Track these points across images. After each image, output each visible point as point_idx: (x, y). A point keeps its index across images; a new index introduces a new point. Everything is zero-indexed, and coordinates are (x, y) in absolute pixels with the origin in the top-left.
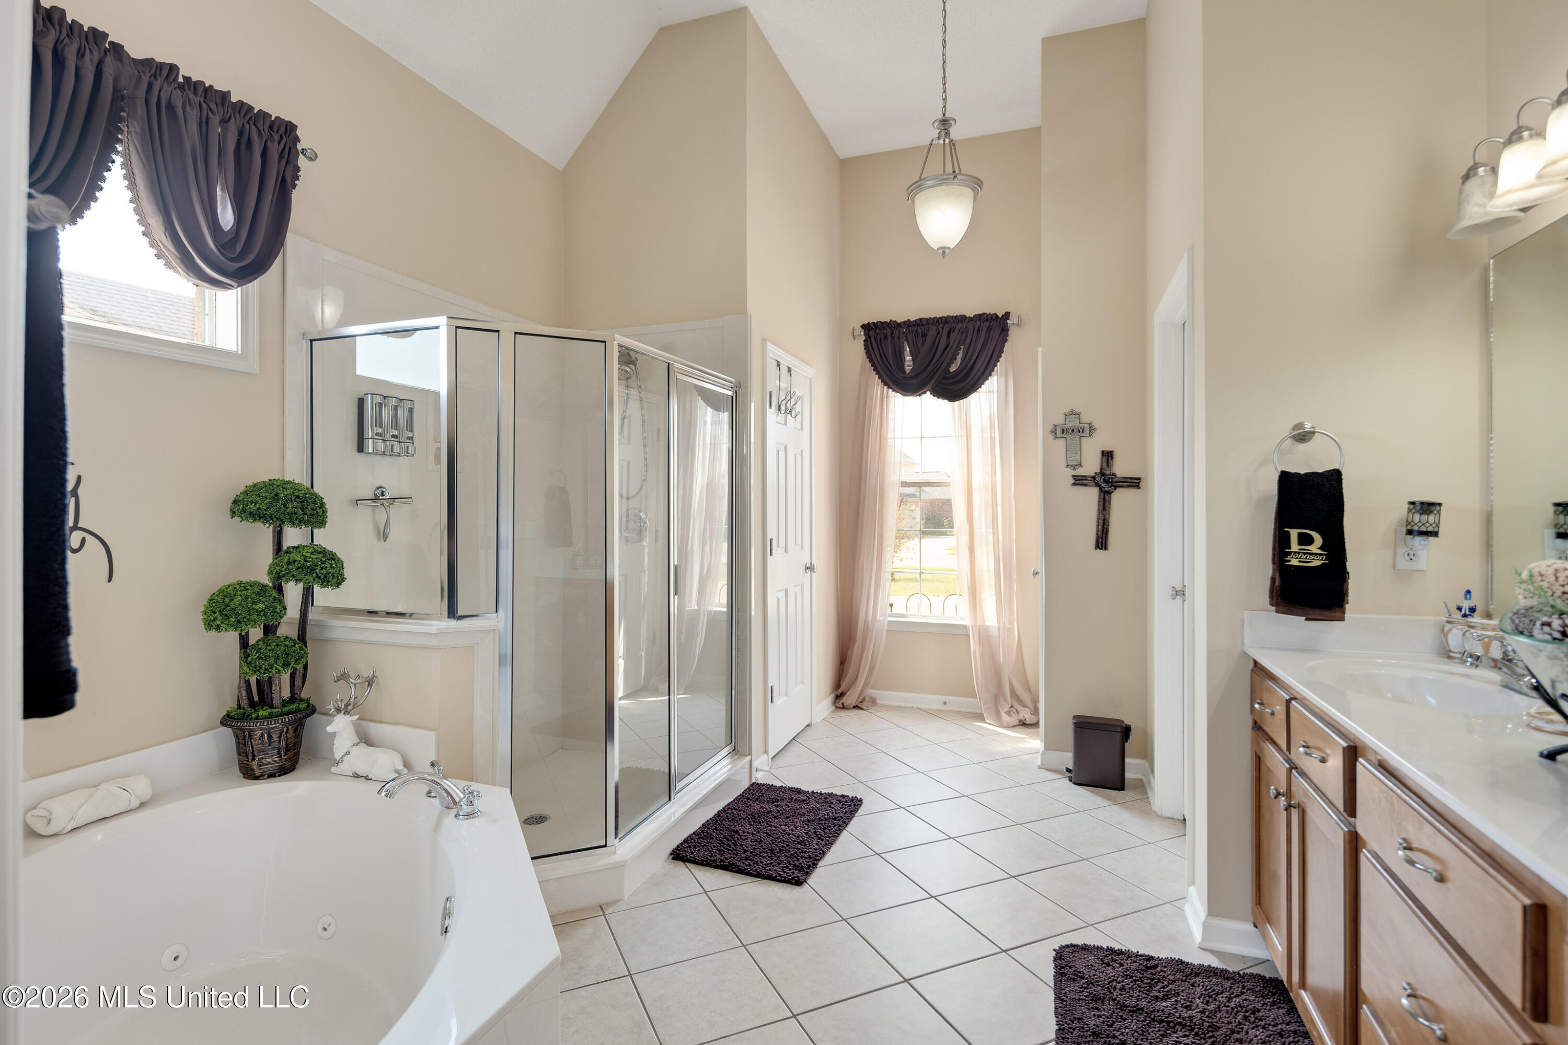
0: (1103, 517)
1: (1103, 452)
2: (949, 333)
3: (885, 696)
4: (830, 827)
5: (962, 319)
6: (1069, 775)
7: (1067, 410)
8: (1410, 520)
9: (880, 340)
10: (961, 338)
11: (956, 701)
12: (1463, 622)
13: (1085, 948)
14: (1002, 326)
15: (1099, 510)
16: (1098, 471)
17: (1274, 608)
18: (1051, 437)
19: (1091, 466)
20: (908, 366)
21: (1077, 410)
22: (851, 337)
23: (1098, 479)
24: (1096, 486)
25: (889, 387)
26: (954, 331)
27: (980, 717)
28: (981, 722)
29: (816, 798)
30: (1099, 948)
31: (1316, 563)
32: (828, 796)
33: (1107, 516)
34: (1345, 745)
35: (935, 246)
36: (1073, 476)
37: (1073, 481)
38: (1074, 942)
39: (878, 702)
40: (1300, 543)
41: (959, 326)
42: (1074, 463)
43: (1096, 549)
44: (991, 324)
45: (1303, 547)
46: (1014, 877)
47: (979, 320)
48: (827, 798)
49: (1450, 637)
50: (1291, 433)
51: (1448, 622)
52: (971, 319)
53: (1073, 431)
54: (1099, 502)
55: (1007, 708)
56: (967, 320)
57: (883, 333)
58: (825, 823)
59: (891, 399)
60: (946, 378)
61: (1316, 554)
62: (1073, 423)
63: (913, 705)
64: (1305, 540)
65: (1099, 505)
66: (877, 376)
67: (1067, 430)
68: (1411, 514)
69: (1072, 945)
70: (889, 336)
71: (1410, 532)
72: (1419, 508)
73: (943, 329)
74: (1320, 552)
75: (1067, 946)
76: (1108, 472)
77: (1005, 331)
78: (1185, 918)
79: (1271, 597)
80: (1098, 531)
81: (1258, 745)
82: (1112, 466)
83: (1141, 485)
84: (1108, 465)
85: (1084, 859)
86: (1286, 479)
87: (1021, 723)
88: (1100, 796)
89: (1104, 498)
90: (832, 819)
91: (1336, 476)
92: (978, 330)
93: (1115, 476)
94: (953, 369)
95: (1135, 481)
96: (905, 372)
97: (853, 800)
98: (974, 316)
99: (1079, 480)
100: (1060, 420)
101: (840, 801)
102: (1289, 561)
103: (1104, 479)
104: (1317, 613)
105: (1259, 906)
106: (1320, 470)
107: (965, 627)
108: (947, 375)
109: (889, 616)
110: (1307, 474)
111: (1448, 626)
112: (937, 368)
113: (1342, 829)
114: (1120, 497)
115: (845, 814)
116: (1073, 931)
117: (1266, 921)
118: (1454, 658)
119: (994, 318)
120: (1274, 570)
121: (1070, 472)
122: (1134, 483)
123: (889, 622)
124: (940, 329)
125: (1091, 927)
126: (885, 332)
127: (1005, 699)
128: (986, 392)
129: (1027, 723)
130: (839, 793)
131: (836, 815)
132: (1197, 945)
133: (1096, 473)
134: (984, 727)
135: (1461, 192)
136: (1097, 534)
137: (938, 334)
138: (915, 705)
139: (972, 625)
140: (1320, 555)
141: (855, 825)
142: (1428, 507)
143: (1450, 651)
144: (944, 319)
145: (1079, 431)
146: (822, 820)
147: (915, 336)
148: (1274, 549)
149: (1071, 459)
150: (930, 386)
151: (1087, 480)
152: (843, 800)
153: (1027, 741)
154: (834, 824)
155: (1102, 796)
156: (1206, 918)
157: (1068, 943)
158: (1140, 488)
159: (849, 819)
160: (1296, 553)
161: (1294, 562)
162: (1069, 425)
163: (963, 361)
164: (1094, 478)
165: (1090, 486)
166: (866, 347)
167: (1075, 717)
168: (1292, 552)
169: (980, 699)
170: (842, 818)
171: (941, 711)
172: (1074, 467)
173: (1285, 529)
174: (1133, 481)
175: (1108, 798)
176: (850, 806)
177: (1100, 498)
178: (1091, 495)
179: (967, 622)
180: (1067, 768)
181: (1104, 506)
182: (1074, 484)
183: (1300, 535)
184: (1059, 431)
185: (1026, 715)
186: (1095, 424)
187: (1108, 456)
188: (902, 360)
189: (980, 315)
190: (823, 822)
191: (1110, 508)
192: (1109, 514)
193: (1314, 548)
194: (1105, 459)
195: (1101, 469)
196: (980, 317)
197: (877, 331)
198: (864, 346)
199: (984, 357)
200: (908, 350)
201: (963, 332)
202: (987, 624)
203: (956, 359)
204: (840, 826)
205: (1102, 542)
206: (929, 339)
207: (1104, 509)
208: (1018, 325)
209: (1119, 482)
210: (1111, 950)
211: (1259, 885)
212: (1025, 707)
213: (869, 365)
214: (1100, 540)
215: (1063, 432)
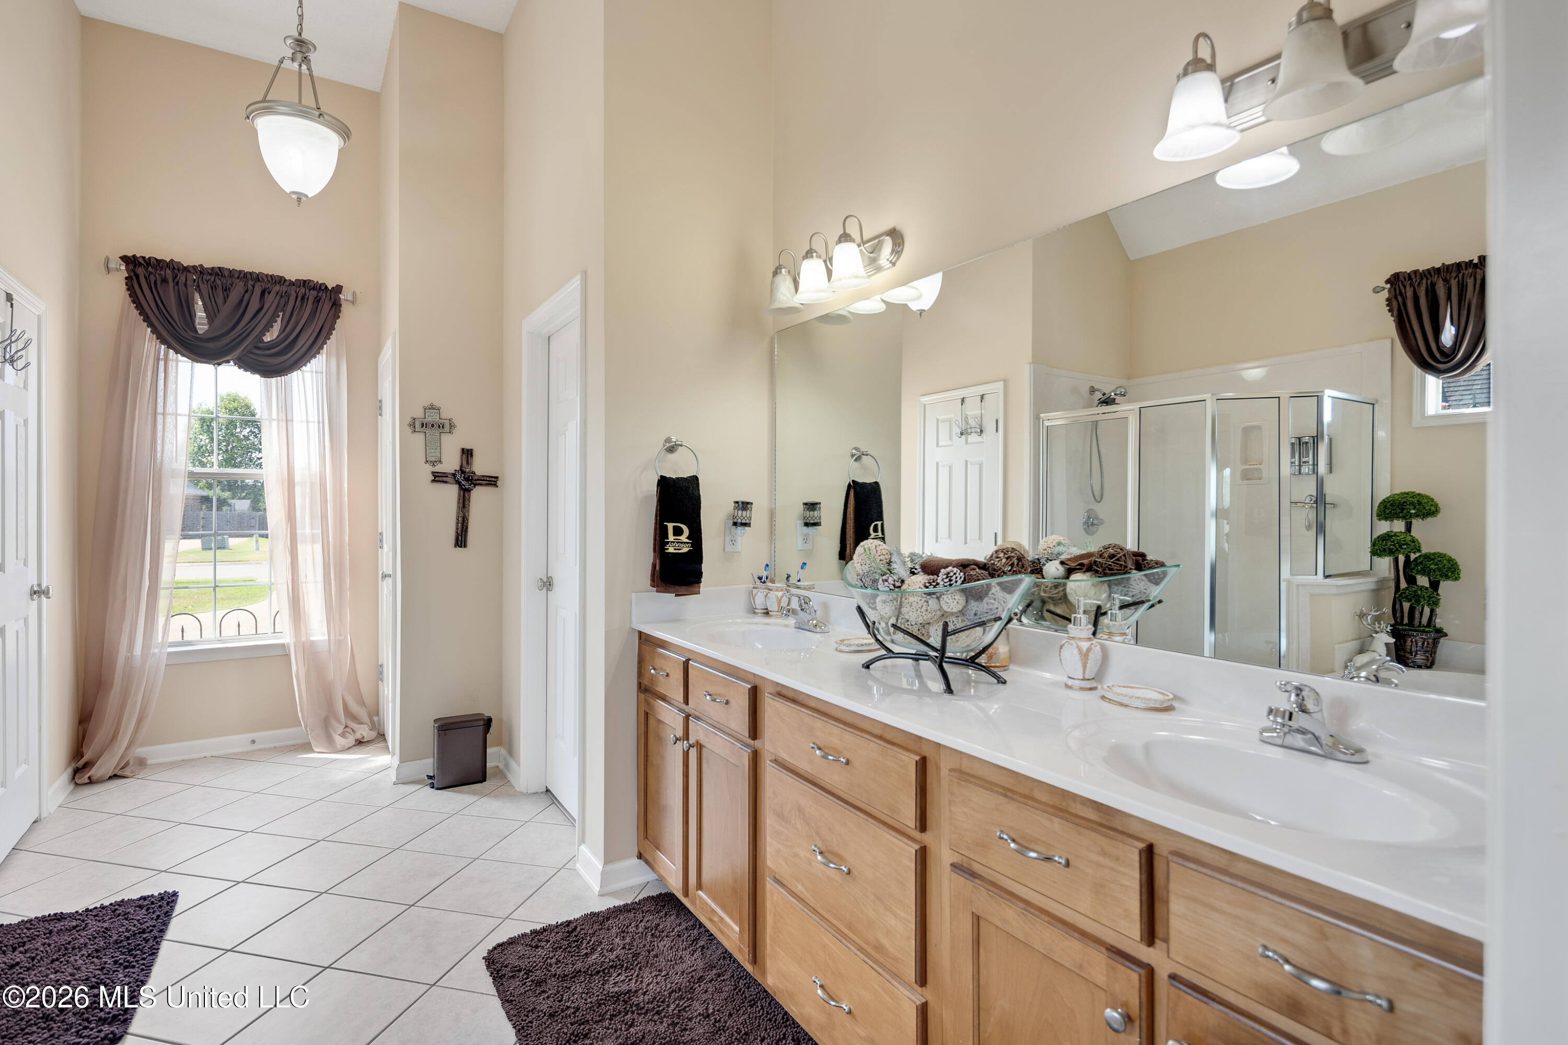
0: (462, 515)
1: (463, 449)
2: (263, 293)
3: (154, 753)
4: (139, 945)
5: (280, 280)
6: (430, 781)
7: (427, 404)
8: (736, 515)
9: (155, 282)
10: (279, 303)
11: (266, 737)
12: (763, 587)
13: (512, 942)
14: (333, 300)
15: (458, 507)
16: (458, 468)
17: (655, 589)
18: (409, 430)
19: (451, 463)
20: (200, 324)
21: (437, 404)
22: (103, 269)
23: (458, 476)
24: (456, 484)
25: (170, 346)
26: (269, 293)
27: (306, 747)
28: (310, 753)
29: (95, 916)
30: (524, 935)
31: (685, 550)
32: (117, 907)
33: (466, 514)
34: (749, 686)
35: (287, 187)
36: (433, 473)
37: (433, 478)
38: (501, 941)
39: (149, 762)
40: (675, 535)
41: (277, 288)
42: (433, 459)
43: (455, 547)
44: (320, 294)
45: (677, 538)
46: (413, 905)
47: (304, 286)
48: (116, 910)
49: (757, 598)
50: (664, 446)
51: (754, 588)
52: (292, 284)
53: (433, 426)
54: (459, 499)
55: (340, 729)
56: (287, 283)
57: (160, 275)
58: (129, 944)
59: (171, 364)
60: (258, 348)
61: (685, 543)
62: (432, 418)
63: (204, 755)
64: (678, 531)
65: (459, 502)
66: (149, 330)
67: (426, 424)
68: (736, 510)
69: (499, 945)
70: (170, 280)
71: (735, 524)
72: (741, 506)
73: (253, 287)
74: (687, 541)
75: (495, 948)
76: (467, 470)
77: (336, 305)
78: (579, 876)
79: (653, 580)
80: (457, 529)
81: (648, 703)
82: (471, 464)
83: (499, 483)
84: (468, 463)
85: (476, 859)
86: (663, 482)
87: (358, 742)
88: (466, 793)
89: (464, 496)
90: (139, 933)
91: (694, 480)
92: (303, 298)
93: (474, 474)
94: (268, 338)
95: (493, 479)
96: (196, 332)
97: (162, 898)
98: (296, 280)
99: (439, 477)
100: (419, 414)
101: (141, 907)
102: (668, 549)
103: (464, 477)
104: (683, 589)
105: (646, 840)
106: (685, 476)
107: (283, 646)
108: (260, 345)
109: (169, 646)
110: (678, 478)
111: (755, 591)
112: (246, 333)
113: (746, 751)
114: (479, 495)
115: (156, 920)
116: (492, 931)
117: (654, 848)
118: (758, 613)
119: (323, 288)
120: (655, 557)
121: (429, 468)
122: (492, 481)
123: (169, 653)
124: (250, 287)
125: (507, 920)
126: (163, 273)
127: (339, 721)
128: (312, 372)
129: (365, 740)
130: (135, 897)
131: (144, 926)
132: (597, 894)
133: (455, 470)
134: (313, 758)
135: (772, 283)
136: (457, 532)
137: (247, 291)
138: (208, 754)
139: (295, 643)
140: (688, 543)
141: (175, 929)
142: (745, 506)
143: (756, 609)
144: (255, 276)
145: (439, 427)
146: (122, 941)
147: (212, 288)
148: (655, 539)
149: (430, 455)
150: (236, 353)
151: (447, 477)
152: (145, 903)
153: (370, 761)
154: (144, 939)
155: (468, 793)
156: (603, 867)
157: (494, 945)
158: (497, 487)
159: (166, 924)
160: (672, 542)
161: (671, 550)
162: (429, 419)
163: (284, 330)
164: (454, 475)
165: (451, 483)
166: (130, 288)
167: (435, 721)
168: (669, 542)
169: (306, 727)
170: (154, 926)
171: (247, 752)
172: (434, 463)
173: (665, 523)
174: (491, 479)
175: (474, 793)
176: (160, 907)
177: (459, 495)
178: (451, 492)
179: (286, 637)
180: (427, 776)
181: (464, 504)
182: (433, 481)
183: (674, 527)
184: (418, 425)
185: (364, 732)
186: (455, 421)
187: (467, 454)
188: (191, 315)
189: (305, 281)
190: (125, 943)
191: (469, 506)
192: (468, 511)
193: (683, 538)
194: (464, 456)
195: (461, 466)
196: (305, 283)
197: (150, 269)
198: (127, 284)
199: (310, 330)
200: (200, 303)
201: (282, 296)
202: (312, 638)
203: (272, 326)
204: (155, 938)
205: (461, 540)
206: (235, 296)
207: (464, 507)
208: (353, 302)
209: (478, 480)
210: (535, 932)
211: (646, 822)
212: (361, 723)
213: (135, 312)
214: (460, 538)
215: (422, 426)
